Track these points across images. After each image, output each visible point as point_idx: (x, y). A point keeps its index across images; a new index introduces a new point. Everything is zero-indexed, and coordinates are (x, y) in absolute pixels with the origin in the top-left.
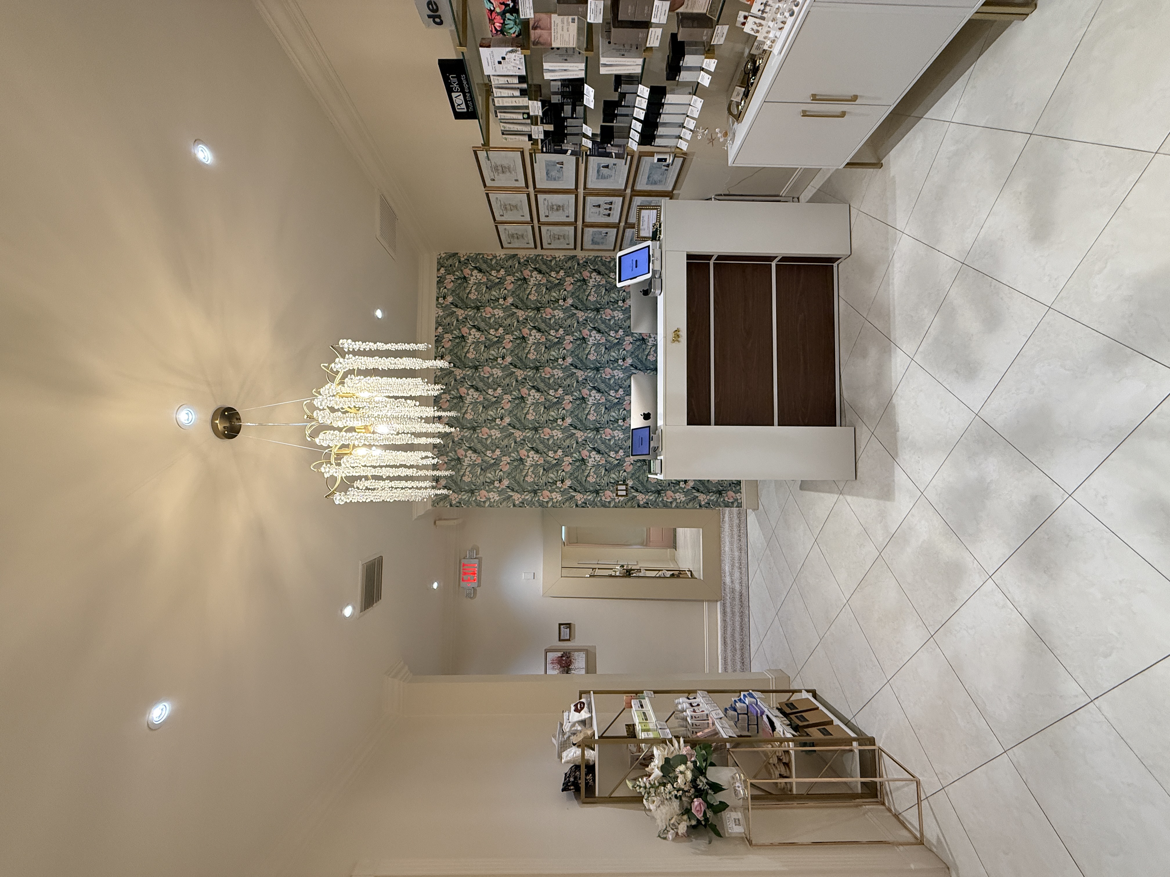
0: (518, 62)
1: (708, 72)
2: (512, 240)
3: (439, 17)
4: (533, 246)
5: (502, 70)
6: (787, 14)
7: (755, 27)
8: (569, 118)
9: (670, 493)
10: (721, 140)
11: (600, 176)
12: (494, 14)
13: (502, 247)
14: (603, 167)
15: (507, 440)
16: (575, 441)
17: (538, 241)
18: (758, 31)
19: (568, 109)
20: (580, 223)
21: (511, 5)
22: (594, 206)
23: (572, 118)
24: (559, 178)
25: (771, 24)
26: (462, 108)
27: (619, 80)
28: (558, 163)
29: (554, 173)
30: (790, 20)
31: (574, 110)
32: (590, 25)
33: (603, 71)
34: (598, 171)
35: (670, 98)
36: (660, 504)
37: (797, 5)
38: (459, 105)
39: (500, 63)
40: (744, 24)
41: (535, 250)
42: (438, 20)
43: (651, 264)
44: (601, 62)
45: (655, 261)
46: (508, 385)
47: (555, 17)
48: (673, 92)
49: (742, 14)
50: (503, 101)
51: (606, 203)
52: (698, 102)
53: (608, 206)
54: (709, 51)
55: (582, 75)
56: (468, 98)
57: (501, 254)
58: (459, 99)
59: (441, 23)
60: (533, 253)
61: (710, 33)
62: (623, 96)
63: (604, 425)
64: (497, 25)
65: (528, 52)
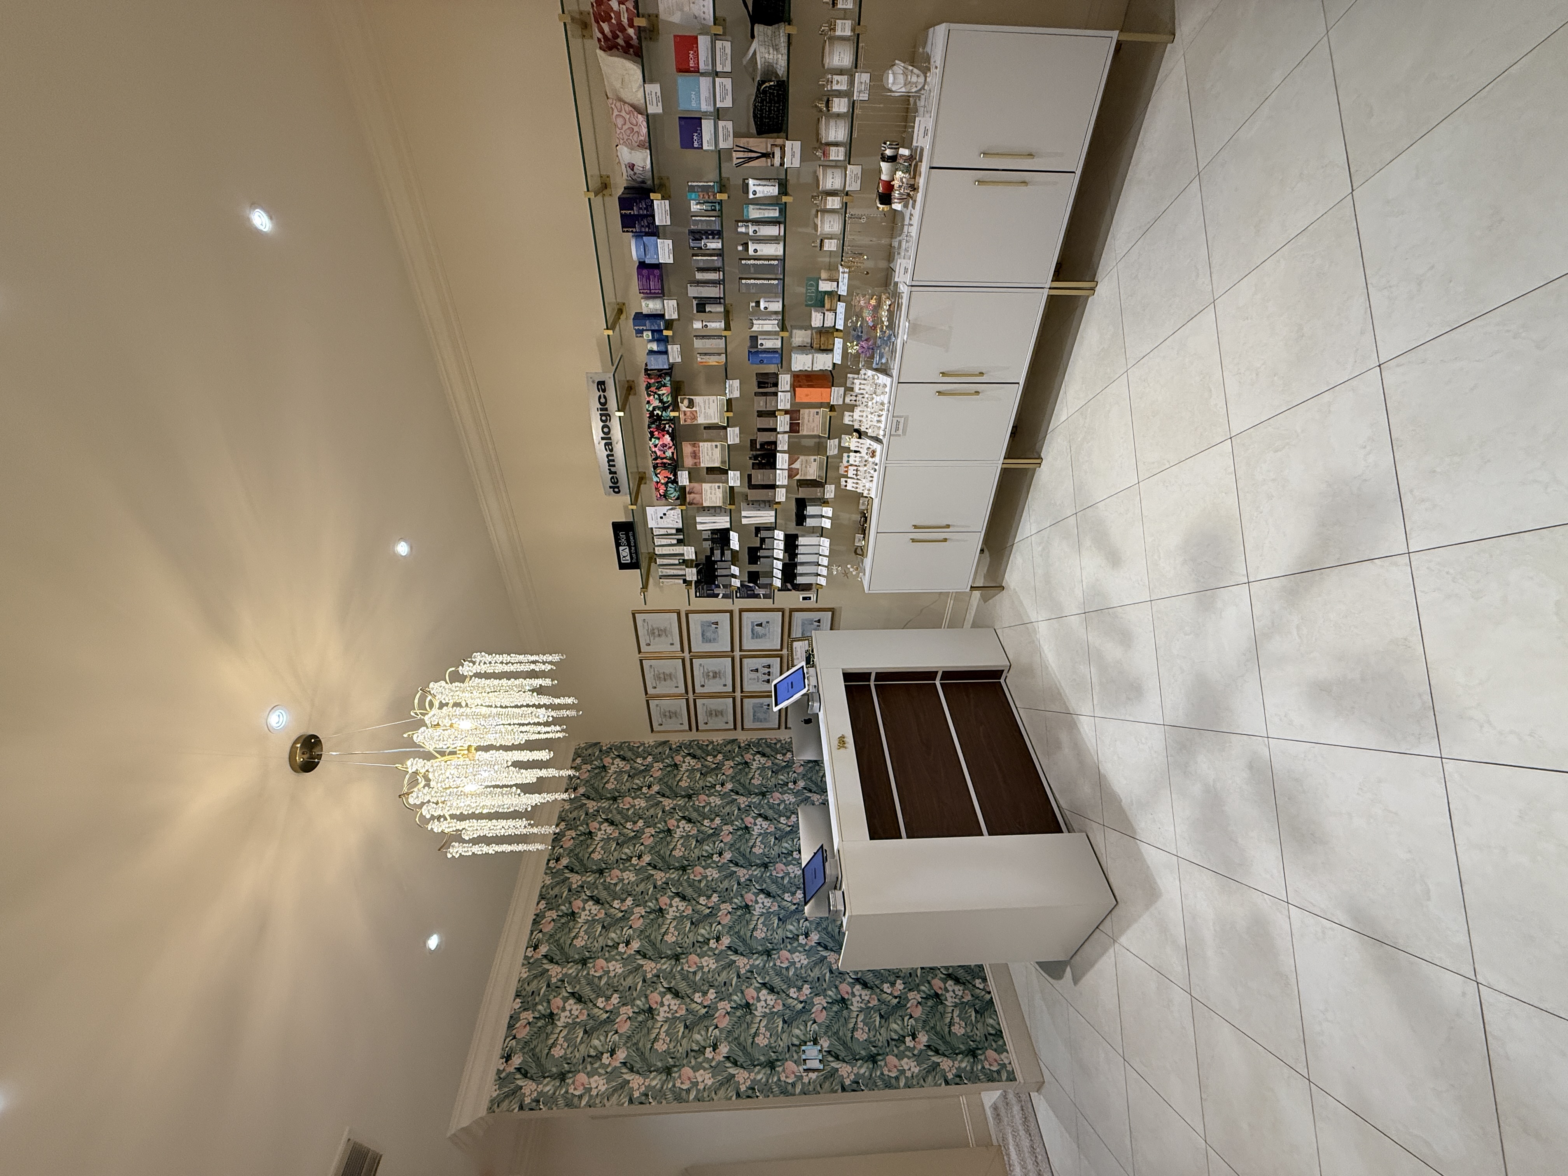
0: (676, 517)
1: (828, 518)
2: (664, 720)
3: (618, 487)
4: (687, 728)
5: (664, 523)
6: (872, 472)
7: (855, 485)
8: (719, 561)
9: (891, 1059)
10: (854, 573)
11: (755, 635)
12: (659, 485)
13: (652, 731)
14: (757, 625)
15: (631, 977)
16: (736, 974)
17: (693, 723)
18: (857, 488)
19: (717, 553)
20: (738, 694)
21: (673, 478)
22: (752, 671)
23: (721, 561)
24: (714, 639)
25: (864, 481)
26: (627, 560)
27: (758, 529)
28: (713, 623)
29: (709, 634)
30: (875, 474)
31: (722, 554)
32: (732, 488)
33: (744, 521)
34: (753, 630)
35: (801, 541)
36: (880, 1083)
37: (876, 465)
38: (624, 557)
39: (661, 518)
40: (846, 486)
41: (690, 733)
42: (616, 490)
43: (806, 680)
44: (743, 515)
45: (811, 678)
46: (642, 892)
47: (706, 486)
48: (803, 536)
49: (843, 480)
50: (662, 550)
51: (764, 667)
52: (826, 542)
53: (766, 670)
54: (824, 502)
55: (728, 525)
56: (633, 551)
57: (650, 740)
58: (625, 552)
59: (619, 492)
60: (687, 737)
61: (822, 491)
62: (763, 540)
63: (778, 946)
64: (661, 491)
65: (684, 507)
